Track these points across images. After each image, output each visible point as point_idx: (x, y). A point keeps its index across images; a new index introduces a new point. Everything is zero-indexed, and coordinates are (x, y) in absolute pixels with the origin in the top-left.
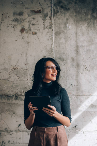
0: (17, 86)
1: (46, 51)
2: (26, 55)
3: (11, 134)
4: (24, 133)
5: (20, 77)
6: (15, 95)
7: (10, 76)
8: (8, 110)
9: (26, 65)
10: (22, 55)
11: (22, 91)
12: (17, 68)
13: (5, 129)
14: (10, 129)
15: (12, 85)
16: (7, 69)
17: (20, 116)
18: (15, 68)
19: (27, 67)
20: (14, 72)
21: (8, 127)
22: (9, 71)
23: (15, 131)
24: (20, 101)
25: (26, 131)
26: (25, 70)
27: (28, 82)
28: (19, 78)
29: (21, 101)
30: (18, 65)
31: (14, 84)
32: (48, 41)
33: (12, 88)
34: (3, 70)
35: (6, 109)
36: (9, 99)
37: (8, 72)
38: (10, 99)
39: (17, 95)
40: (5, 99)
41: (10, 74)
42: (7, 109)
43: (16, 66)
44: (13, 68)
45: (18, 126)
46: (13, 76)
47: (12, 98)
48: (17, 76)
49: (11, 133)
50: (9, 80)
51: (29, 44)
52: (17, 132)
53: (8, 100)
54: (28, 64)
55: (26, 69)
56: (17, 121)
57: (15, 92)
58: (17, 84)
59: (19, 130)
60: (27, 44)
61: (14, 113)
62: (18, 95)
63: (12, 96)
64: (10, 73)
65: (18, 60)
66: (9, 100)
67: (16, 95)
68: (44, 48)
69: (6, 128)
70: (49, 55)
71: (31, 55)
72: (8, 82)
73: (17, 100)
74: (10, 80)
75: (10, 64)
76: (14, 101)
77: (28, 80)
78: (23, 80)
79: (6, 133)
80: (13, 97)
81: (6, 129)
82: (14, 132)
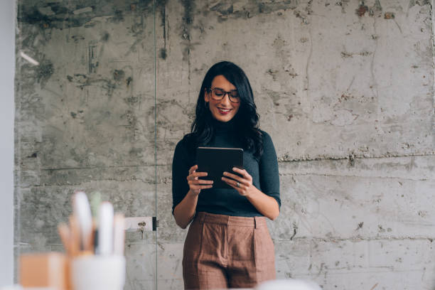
0: (353, 136)
1: (419, 55)
2: (372, 65)
3: (340, 247)
4: (372, 242)
5: (358, 115)
6: (348, 157)
7: (335, 113)
8: (333, 191)
9: (371, 87)
10: (361, 65)
11: (365, 146)
12: (351, 96)
13: (327, 235)
14: (339, 235)
15: (341, 135)
16: (328, 98)
17: (362, 205)
18: (348, 95)
19: (375, 92)
20: (344, 106)
21: (334, 229)
22: (333, 104)
23: (352, 239)
24: (360, 171)
25: (377, 239)
26: (371, 100)
27: (377, 126)
28: (356, 118)
29: (362, 171)
30: (354, 90)
31: (345, 131)
32: (422, 31)
33: (341, 140)
34: (319, 102)
35: (328, 189)
36: (334, 167)
37: (331, 105)
38: (337, 167)
39: (353, 156)
40: (326, 167)
41: (335, 111)
42: (330, 190)
43: (350, 92)
44: (343, 96)
45: (358, 228)
46: (344, 115)
47: (342, 163)
48: (353, 113)
49: (341, 243)
50: (333, 122)
51: (379, 40)
52: (355, 242)
53: (332, 169)
54: (376, 85)
55: (373, 98)
56: (354, 217)
57: (348, 150)
58: (352, 133)
59: (359, 236)
60: (372, 41)
61: (347, 198)
62: (355, 156)
63: (342, 159)
64: (336, 108)
65: (354, 78)
66: (335, 168)
67: (350, 156)
68: (413, 47)
69: (330, 233)
70: (425, 63)
71: (383, 66)
72: (331, 127)
73: (354, 168)
74: (336, 122)
75: (335, 88)
76: (346, 170)
77: (377, 121)
78: (367, 123)
79: (329, 244)
80: (344, 161)
81: (329, 235)
82: (348, 242)
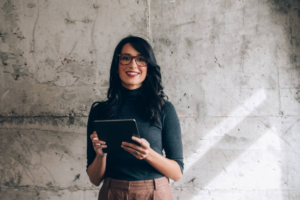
0: (74, 96)
1: (135, 25)
2: (92, 33)
3: (59, 195)
4: (87, 192)
5: (78, 78)
6: (68, 115)
7: (58, 75)
8: (54, 146)
9: (91, 52)
10: (83, 32)
11: (84, 106)
12: (73, 59)
13: (48, 185)
14: (57, 185)
15: (63, 94)
16: (52, 60)
17: (79, 158)
18: (70, 59)
19: (94, 57)
20: (66, 68)
21: (54, 180)
22: (56, 66)
23: (69, 188)
24: (78, 128)
25: (92, 189)
26: (90, 64)
27: (95, 88)
28: (77, 80)
29: (81, 128)
30: (75, 54)
31: (66, 91)
32: (138, 3)
33: (63, 100)
34: (44, 64)
35: (50, 143)
36: (55, 124)
37: (54, 67)
38: (58, 123)
39: (73, 114)
40: (49, 124)
41: (57, 72)
42: (51, 144)
43: (71, 55)
44: (65, 59)
45: (76, 179)
46: (65, 77)
47: (63, 120)
48: (74, 75)
49: (60, 192)
50: (55, 83)
51: (99, 9)
52: (73, 191)
53: (53, 125)
54: (96, 50)
55: (92, 62)
56: (72, 169)
57: (69, 108)
58: (73, 93)
59: (76, 186)
60: (93, 10)
61: (66, 152)
62: (74, 114)
63: (64, 117)
64: (59, 69)
65: (76, 43)
66: (57, 125)
67: (70, 115)
68: (129, 17)
69: (50, 183)
70: (140, 32)
71: (102, 33)
72: (54, 87)
73: (73, 125)
74: (58, 83)
75: (58, 51)
76: (66, 127)
77: (95, 83)
78: (86, 85)
79: (49, 193)
80: (65, 119)
81: (49, 184)
82: (66, 191)
